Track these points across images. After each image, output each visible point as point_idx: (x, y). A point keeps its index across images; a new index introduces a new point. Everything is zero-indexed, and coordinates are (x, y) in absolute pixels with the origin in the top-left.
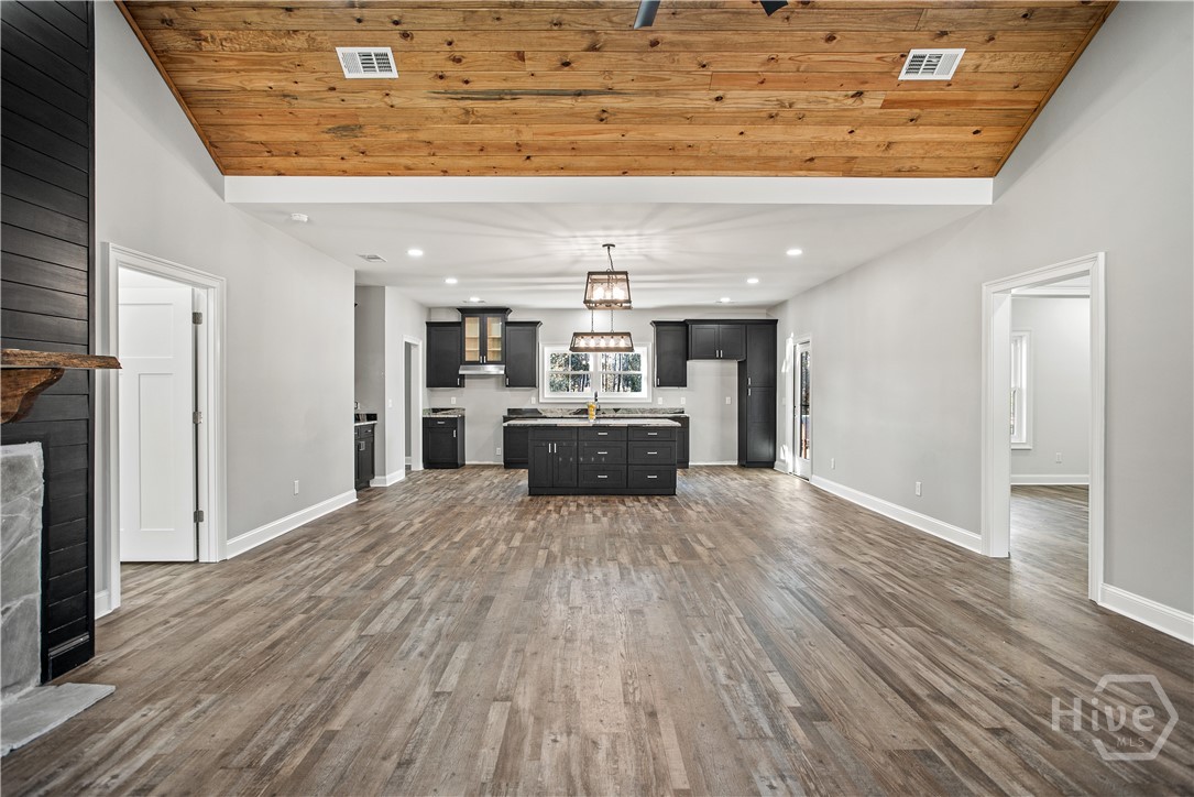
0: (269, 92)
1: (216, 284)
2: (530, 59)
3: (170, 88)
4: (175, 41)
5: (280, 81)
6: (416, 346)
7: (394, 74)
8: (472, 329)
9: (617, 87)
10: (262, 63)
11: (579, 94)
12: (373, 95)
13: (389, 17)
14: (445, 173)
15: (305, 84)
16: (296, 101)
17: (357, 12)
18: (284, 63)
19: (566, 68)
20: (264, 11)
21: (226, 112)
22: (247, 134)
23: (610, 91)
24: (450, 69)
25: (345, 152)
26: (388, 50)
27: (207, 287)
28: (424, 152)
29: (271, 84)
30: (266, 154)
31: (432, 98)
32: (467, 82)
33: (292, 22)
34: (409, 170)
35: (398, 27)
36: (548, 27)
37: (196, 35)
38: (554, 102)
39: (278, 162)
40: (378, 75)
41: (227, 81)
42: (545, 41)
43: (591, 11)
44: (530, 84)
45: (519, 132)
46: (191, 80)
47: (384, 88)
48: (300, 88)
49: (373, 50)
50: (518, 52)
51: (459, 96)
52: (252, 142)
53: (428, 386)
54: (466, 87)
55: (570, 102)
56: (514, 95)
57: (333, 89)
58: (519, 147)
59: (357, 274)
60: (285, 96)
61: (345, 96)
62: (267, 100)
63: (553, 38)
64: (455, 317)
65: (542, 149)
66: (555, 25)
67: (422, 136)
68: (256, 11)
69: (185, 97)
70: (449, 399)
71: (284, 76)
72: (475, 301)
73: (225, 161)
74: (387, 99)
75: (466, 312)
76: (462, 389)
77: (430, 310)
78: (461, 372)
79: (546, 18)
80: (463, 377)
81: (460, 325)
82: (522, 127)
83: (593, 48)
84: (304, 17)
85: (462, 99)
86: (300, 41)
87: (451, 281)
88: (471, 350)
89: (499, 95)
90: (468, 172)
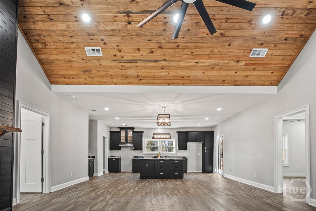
0: (65, 60)
1: (49, 115)
2: (141, 51)
3: (37, 59)
4: (39, 46)
5: (68, 57)
6: (106, 138)
7: (101, 55)
8: (123, 133)
9: (167, 59)
10: (63, 52)
11: (156, 61)
12: (95, 61)
13: (100, 38)
14: (116, 84)
15: (76, 58)
16: (72, 63)
17: (91, 37)
18: (70, 52)
19: (152, 53)
20: (64, 37)
21: (52, 66)
22: (58, 72)
23: (165, 60)
24: (118, 53)
25: (86, 78)
26: (100, 48)
27: (46, 116)
28: (110, 78)
29: (66, 58)
30: (64, 78)
31: (112, 62)
32: (123, 57)
33: (72, 40)
34: (105, 83)
35: (103, 41)
36: (147, 41)
37: (45, 44)
38: (148, 63)
39: (67, 81)
40: (97, 55)
41: (52, 57)
42: (146, 45)
43: (159, 37)
44: (141, 58)
45: (138, 72)
46: (43, 57)
47: (98, 59)
48: (74, 59)
49: (95, 48)
50: (138, 49)
51: (120, 61)
52: (60, 75)
53: (110, 149)
54: (122, 59)
55: (153, 63)
56: (136, 61)
57: (84, 59)
58: (138, 77)
59: (89, 116)
60: (70, 61)
61: (87, 61)
62: (65, 62)
63: (148, 44)
64: (118, 130)
65: (144, 77)
66: (149, 41)
67: (109, 73)
68: (62, 37)
69: (41, 62)
70: (116, 153)
71: (69, 55)
72: (124, 125)
73: (52, 80)
74: (99, 62)
75: (122, 128)
76: (120, 150)
77: (111, 128)
78: (120, 145)
79: (146, 39)
80: (120, 147)
81: (120, 132)
82: (139, 71)
83: (160, 47)
84: (76, 38)
85: (121, 62)
86: (74, 46)
87: (117, 118)
88: (123, 139)
89: (132, 61)
90: (123, 84)
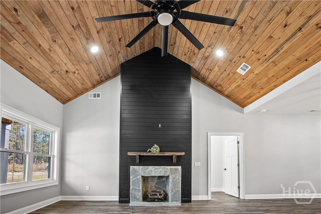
0: (236, 87)
1: (241, 134)
2: (274, 35)
3: (224, 96)
4: (219, 88)
5: (235, 84)
7: (250, 67)
9: (312, 13)
10: (230, 83)
11: (300, 29)
12: (251, 75)
13: (238, 57)
14: (285, 81)
15: (239, 81)
16: (241, 86)
17: (233, 61)
18: (233, 80)
19: (287, 27)
20: (223, 74)
21: (234, 95)
22: (240, 98)
23: (311, 17)
24: (258, 55)
25: (258, 91)
26: (244, 63)
28: (274, 79)
29: (235, 86)
30: (246, 100)
31: (262, 66)
32: (266, 55)
33: (227, 72)
34: (276, 86)
35: (241, 57)
36: (269, 23)
37: (220, 85)
38: (295, 38)
39: (249, 100)
40: (247, 70)
41: (229, 90)
42: (272, 27)
43: (275, 7)
44: (281, 41)
45: (294, 56)
46: (226, 93)
47: (251, 71)
48: (239, 83)
49: (242, 66)
50: (269, 37)
51: (268, 60)
52: (242, 99)
54: (266, 57)
55: (300, 34)
56: (281, 46)
57: (244, 79)
58: (299, 59)
60: (239, 86)
61: (247, 79)
62: (237, 89)
63: (273, 24)
65: (308, 54)
66: (270, 21)
67: (270, 75)
68: (222, 75)
69: (228, 97)
71: (235, 83)
73: (242, 105)
74: (254, 73)
79: (266, 22)
82: (295, 53)
83: (288, 14)
84: (228, 69)
85: (269, 60)
86: (231, 75)
89: (277, 51)
90: (291, 77)
